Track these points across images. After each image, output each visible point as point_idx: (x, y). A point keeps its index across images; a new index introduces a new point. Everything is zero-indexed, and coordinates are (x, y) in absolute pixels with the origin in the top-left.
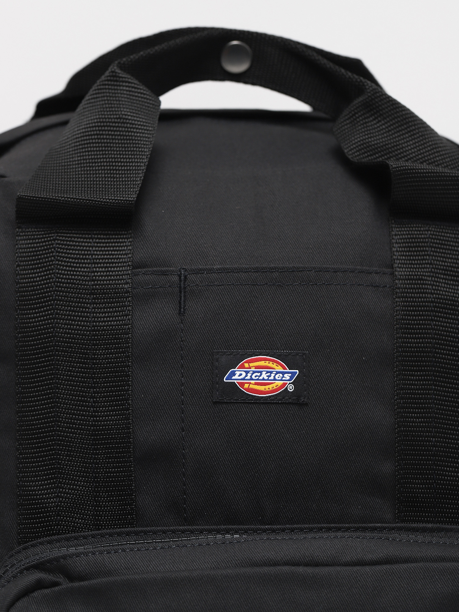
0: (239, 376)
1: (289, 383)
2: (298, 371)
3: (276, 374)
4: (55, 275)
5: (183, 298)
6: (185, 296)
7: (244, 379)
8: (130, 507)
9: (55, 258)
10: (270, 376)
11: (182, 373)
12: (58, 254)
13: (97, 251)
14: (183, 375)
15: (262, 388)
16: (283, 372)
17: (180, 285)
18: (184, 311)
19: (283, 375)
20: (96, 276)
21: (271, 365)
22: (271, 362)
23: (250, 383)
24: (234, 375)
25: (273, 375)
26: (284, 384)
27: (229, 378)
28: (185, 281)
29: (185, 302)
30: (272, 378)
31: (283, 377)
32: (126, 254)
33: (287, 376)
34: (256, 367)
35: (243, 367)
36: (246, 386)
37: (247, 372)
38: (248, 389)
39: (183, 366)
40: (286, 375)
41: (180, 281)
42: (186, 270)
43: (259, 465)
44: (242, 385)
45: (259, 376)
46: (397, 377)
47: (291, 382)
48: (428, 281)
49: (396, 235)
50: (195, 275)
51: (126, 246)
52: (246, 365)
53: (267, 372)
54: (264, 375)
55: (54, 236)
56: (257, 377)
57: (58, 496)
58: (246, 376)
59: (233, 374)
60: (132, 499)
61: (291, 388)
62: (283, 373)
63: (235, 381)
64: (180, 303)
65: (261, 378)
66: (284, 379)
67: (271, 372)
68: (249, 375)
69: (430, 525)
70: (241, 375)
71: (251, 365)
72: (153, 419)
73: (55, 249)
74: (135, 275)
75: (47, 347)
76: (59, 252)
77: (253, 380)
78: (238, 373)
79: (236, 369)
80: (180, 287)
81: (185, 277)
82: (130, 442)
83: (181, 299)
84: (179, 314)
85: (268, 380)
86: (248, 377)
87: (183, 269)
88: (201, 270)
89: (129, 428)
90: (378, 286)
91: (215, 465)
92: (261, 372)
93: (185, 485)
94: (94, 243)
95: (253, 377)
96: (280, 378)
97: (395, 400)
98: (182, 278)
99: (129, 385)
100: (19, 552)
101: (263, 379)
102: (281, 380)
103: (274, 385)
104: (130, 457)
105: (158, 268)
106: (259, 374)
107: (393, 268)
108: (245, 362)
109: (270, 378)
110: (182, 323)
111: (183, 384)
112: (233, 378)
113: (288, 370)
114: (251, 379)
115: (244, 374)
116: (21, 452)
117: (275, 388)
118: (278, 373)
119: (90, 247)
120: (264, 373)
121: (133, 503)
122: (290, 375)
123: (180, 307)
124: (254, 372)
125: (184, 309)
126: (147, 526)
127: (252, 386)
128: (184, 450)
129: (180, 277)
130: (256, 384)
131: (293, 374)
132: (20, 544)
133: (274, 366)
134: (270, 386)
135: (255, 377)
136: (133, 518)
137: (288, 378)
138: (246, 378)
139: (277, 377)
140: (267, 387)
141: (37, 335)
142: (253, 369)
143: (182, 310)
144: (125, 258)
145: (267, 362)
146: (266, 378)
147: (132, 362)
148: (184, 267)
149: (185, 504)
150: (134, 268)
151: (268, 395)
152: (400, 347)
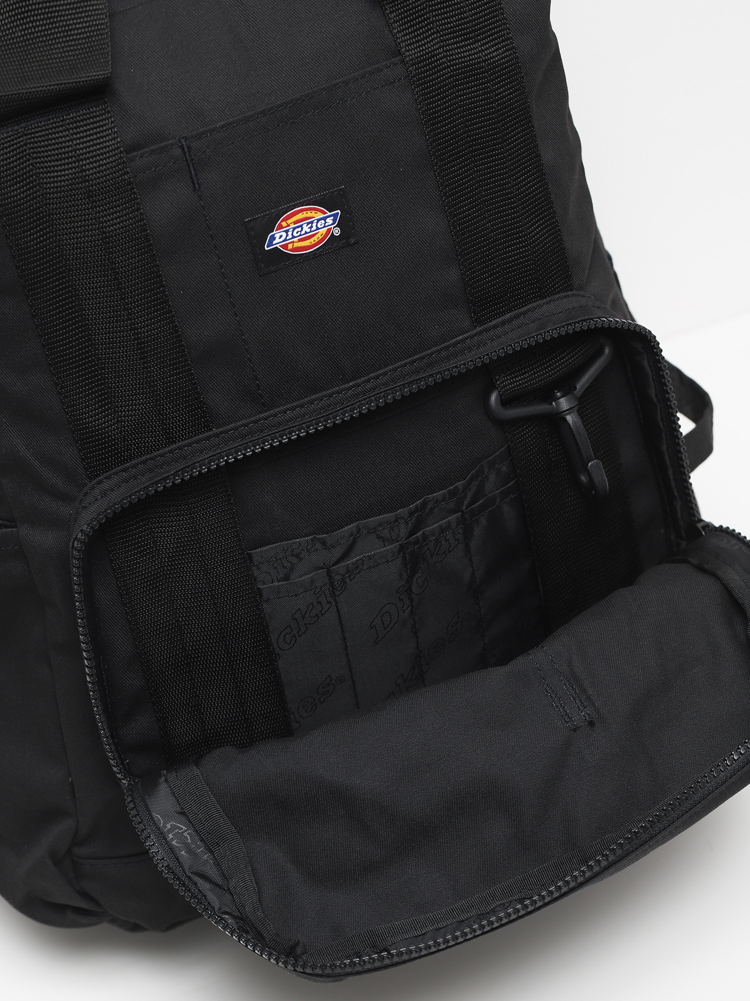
0: (280, 238)
1: (334, 227)
2: (339, 211)
3: (317, 223)
4: (40, 187)
5: (193, 173)
6: (195, 169)
7: (285, 240)
8: (201, 410)
9: (33, 166)
10: (312, 227)
11: (217, 255)
12: (35, 160)
13: (79, 144)
14: (219, 257)
15: (307, 243)
16: (324, 217)
17: (186, 158)
18: (199, 187)
19: (325, 221)
20: (88, 175)
21: (309, 214)
22: (309, 212)
23: (293, 242)
24: (275, 239)
25: (314, 225)
26: (329, 230)
27: (270, 244)
28: (190, 151)
29: (196, 175)
30: (314, 228)
31: (326, 223)
32: (114, 139)
33: (330, 221)
34: (295, 223)
35: (281, 227)
36: (290, 246)
37: (287, 232)
38: (293, 250)
39: (216, 247)
40: (328, 220)
41: (185, 153)
42: (186, 139)
43: (326, 324)
44: (285, 246)
45: (301, 231)
46: (439, 176)
47: (335, 225)
48: (440, 53)
49: (391, 13)
50: (198, 141)
51: (109, 129)
52: (284, 224)
53: (308, 224)
54: (306, 228)
55: (23, 140)
56: (299, 233)
57: (118, 422)
58: (287, 235)
59: (273, 238)
60: (201, 402)
61: (337, 232)
62: (325, 219)
63: (278, 246)
64: (191, 178)
65: (303, 232)
66: (327, 224)
67: (312, 222)
68: (290, 233)
69: (508, 316)
70: (281, 237)
71: (289, 221)
72: (200, 313)
73: (30, 156)
74: (131, 161)
75: (58, 269)
76: (36, 158)
77: (295, 237)
78: (277, 236)
79: (274, 232)
80: (186, 160)
81: (189, 147)
82: (183, 345)
83: (191, 174)
84: (195, 190)
85: (311, 232)
86: (290, 236)
87: (183, 138)
88: (203, 133)
89: (177, 331)
90: (393, 83)
91: (280, 340)
92: (301, 226)
93: (254, 371)
94: (72, 135)
95: (295, 234)
96: (323, 226)
97: (443, 201)
98: (186, 149)
99: (163, 286)
100: (93, 488)
101: (306, 233)
102: (325, 227)
103: (318, 235)
104: (186, 360)
105: (156, 146)
106: (300, 229)
107: (401, 55)
108: (282, 221)
109: (312, 229)
110: (201, 200)
111: (222, 267)
112: (274, 242)
113: (329, 214)
114: (293, 237)
115: (284, 234)
116: (62, 385)
117: (320, 237)
118: (318, 220)
119: (68, 141)
120: (304, 226)
121: (203, 405)
122: (332, 218)
123: (193, 183)
124: (294, 229)
125: (198, 184)
126: (224, 425)
127: (296, 245)
128: (243, 335)
129: (183, 149)
130: (300, 240)
131: (335, 216)
132: (91, 479)
133: (313, 214)
134: (315, 238)
135: (297, 233)
136: (208, 420)
137: (331, 222)
138: (288, 238)
139: (319, 226)
140: (312, 240)
141: (42, 259)
142: (293, 226)
143: (197, 186)
144: (114, 144)
145: (305, 212)
146: (308, 230)
147: (159, 260)
148: (184, 135)
149: (260, 389)
150: (128, 153)
151: (315, 248)
152: (434, 141)
